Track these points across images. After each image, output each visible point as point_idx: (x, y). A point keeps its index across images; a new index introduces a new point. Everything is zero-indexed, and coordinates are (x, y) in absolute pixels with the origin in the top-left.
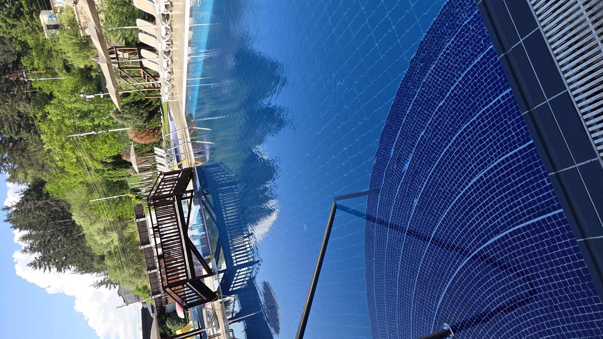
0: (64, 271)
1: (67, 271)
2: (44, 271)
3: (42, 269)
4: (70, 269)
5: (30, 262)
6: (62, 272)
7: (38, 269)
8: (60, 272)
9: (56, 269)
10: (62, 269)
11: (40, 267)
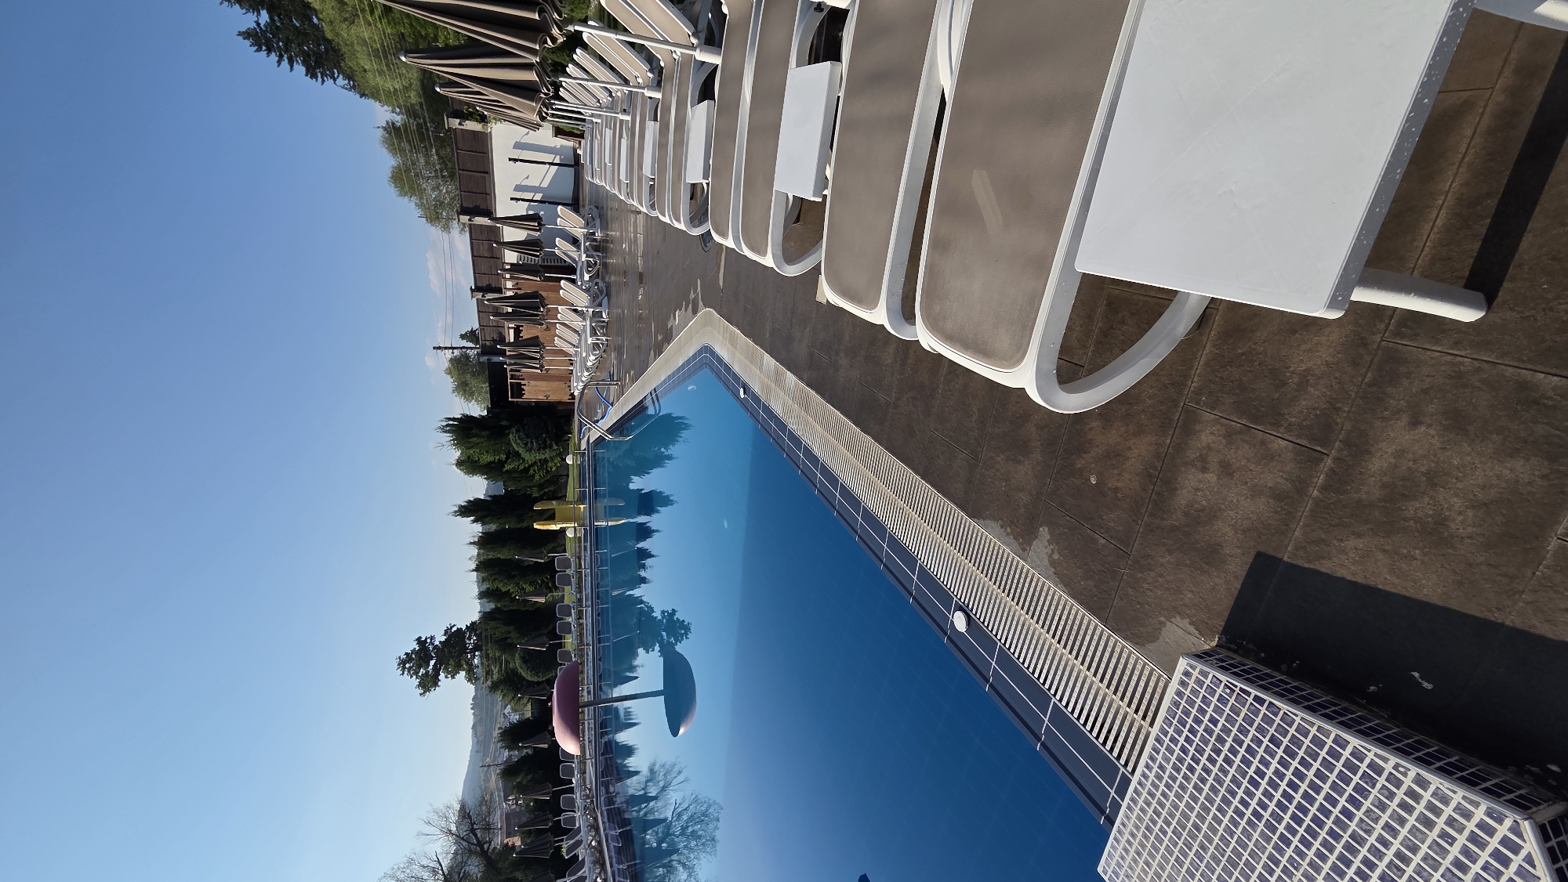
0: (323, 81)
1: (329, 82)
2: (279, 63)
3: (274, 57)
4: (335, 80)
5: (244, 29)
6: (317, 78)
7: (264, 53)
8: (314, 80)
9: (304, 69)
10: (319, 75)
11: (269, 51)
